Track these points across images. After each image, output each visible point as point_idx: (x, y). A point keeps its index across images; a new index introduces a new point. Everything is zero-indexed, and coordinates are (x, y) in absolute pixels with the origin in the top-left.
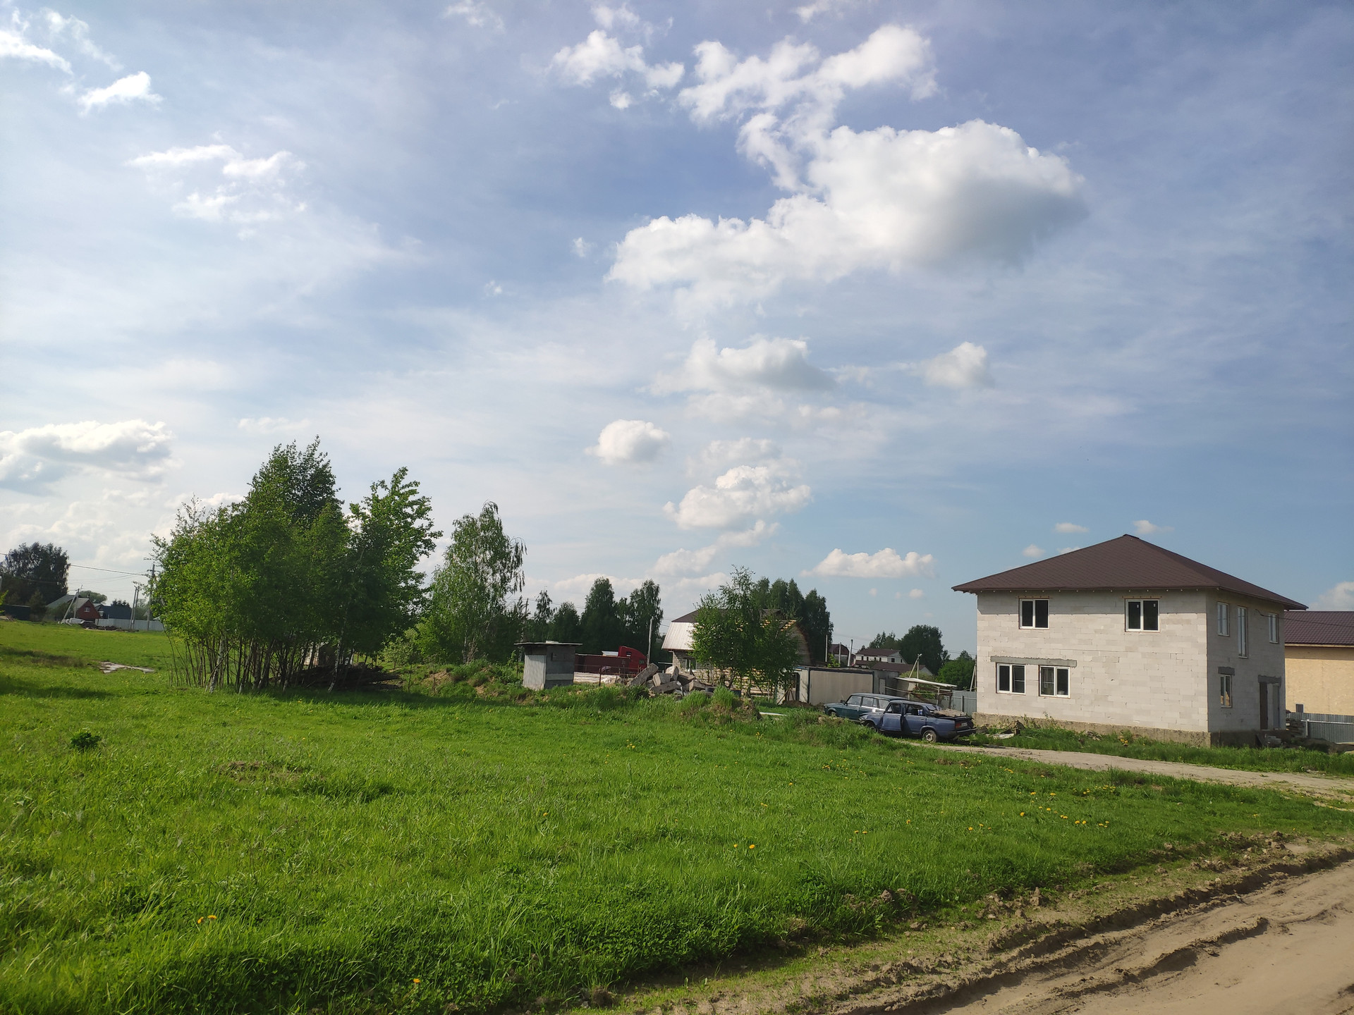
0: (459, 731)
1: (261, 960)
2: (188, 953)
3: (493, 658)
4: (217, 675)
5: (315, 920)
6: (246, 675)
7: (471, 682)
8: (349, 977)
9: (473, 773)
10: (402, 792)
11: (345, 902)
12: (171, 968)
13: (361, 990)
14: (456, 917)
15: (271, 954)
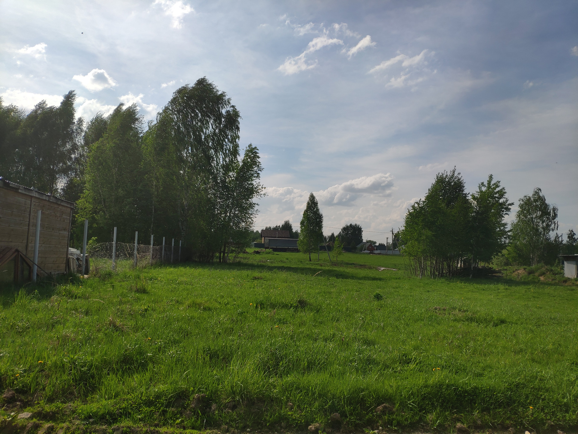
0: (534, 297)
1: (460, 389)
2: (431, 382)
3: (547, 263)
4: (422, 271)
5: (481, 375)
6: (434, 272)
7: (537, 274)
8: (499, 401)
9: (545, 316)
10: (512, 323)
11: (492, 369)
12: (424, 387)
13: (505, 407)
14: (547, 382)
15: (464, 387)
